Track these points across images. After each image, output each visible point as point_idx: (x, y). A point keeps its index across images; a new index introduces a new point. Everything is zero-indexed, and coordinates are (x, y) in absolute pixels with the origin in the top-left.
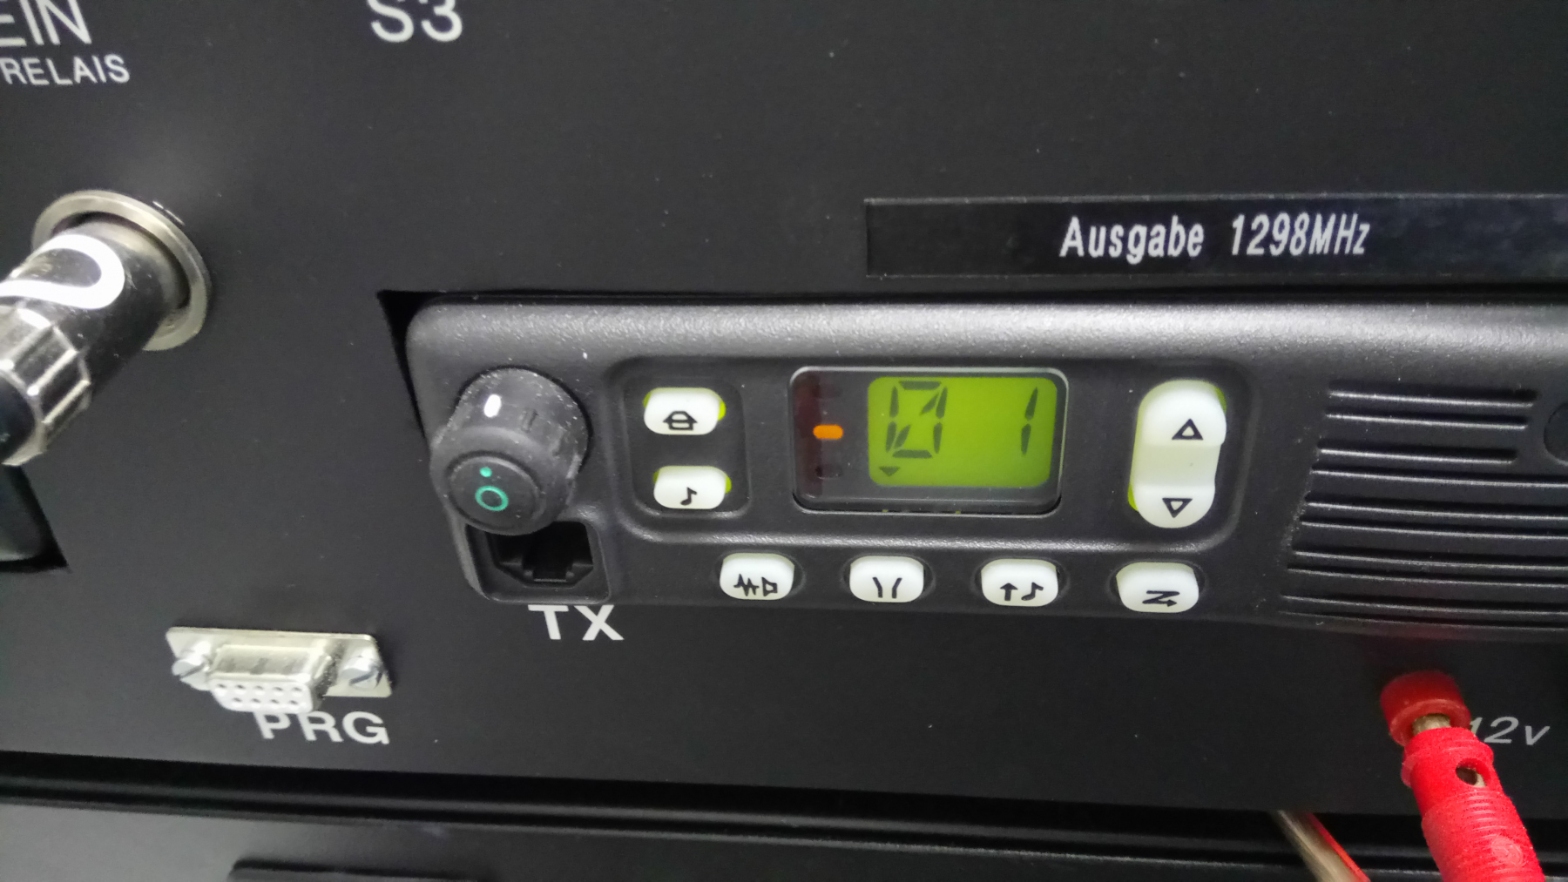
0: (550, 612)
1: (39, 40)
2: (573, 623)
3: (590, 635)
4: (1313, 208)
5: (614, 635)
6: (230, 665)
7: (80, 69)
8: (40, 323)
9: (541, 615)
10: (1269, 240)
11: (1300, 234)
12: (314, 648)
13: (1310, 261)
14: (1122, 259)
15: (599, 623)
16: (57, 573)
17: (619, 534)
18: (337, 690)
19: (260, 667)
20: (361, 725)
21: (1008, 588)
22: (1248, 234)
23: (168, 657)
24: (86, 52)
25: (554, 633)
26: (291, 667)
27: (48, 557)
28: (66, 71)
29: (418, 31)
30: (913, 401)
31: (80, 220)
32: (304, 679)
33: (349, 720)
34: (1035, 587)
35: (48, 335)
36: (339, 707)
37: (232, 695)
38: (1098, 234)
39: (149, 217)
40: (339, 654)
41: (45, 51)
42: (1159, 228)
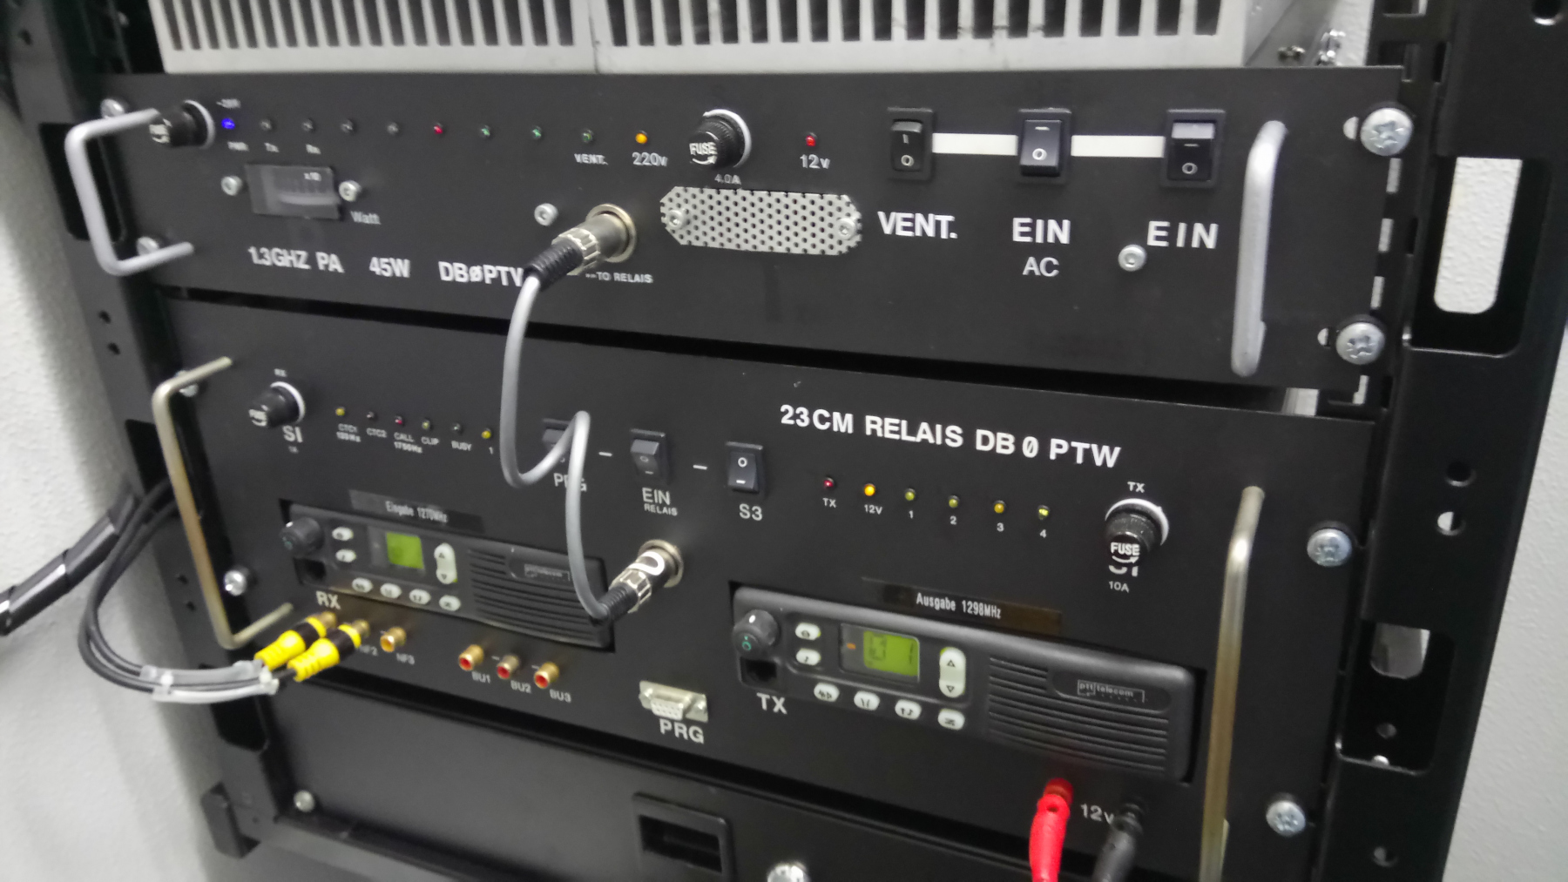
0: (764, 697)
1: (656, 501)
2: (771, 704)
3: (776, 710)
4: (984, 602)
5: (784, 711)
6: (659, 697)
7: (665, 510)
8: (643, 577)
9: (760, 699)
10: (973, 609)
11: (981, 609)
12: (687, 697)
13: (985, 618)
14: (934, 607)
15: (779, 705)
16: (611, 654)
17: (785, 670)
18: (691, 716)
19: (668, 699)
20: (695, 733)
21: (903, 710)
22: (967, 607)
23: (638, 691)
24: (668, 507)
25: (764, 706)
26: (678, 701)
27: (610, 648)
28: (661, 509)
29: (751, 517)
30: (877, 641)
31: (653, 547)
32: (681, 706)
33: (692, 729)
34: (911, 711)
35: (644, 581)
36: (688, 722)
37: (658, 708)
38: (926, 599)
39: (671, 549)
40: (694, 701)
41: (658, 504)
42: (942, 600)
